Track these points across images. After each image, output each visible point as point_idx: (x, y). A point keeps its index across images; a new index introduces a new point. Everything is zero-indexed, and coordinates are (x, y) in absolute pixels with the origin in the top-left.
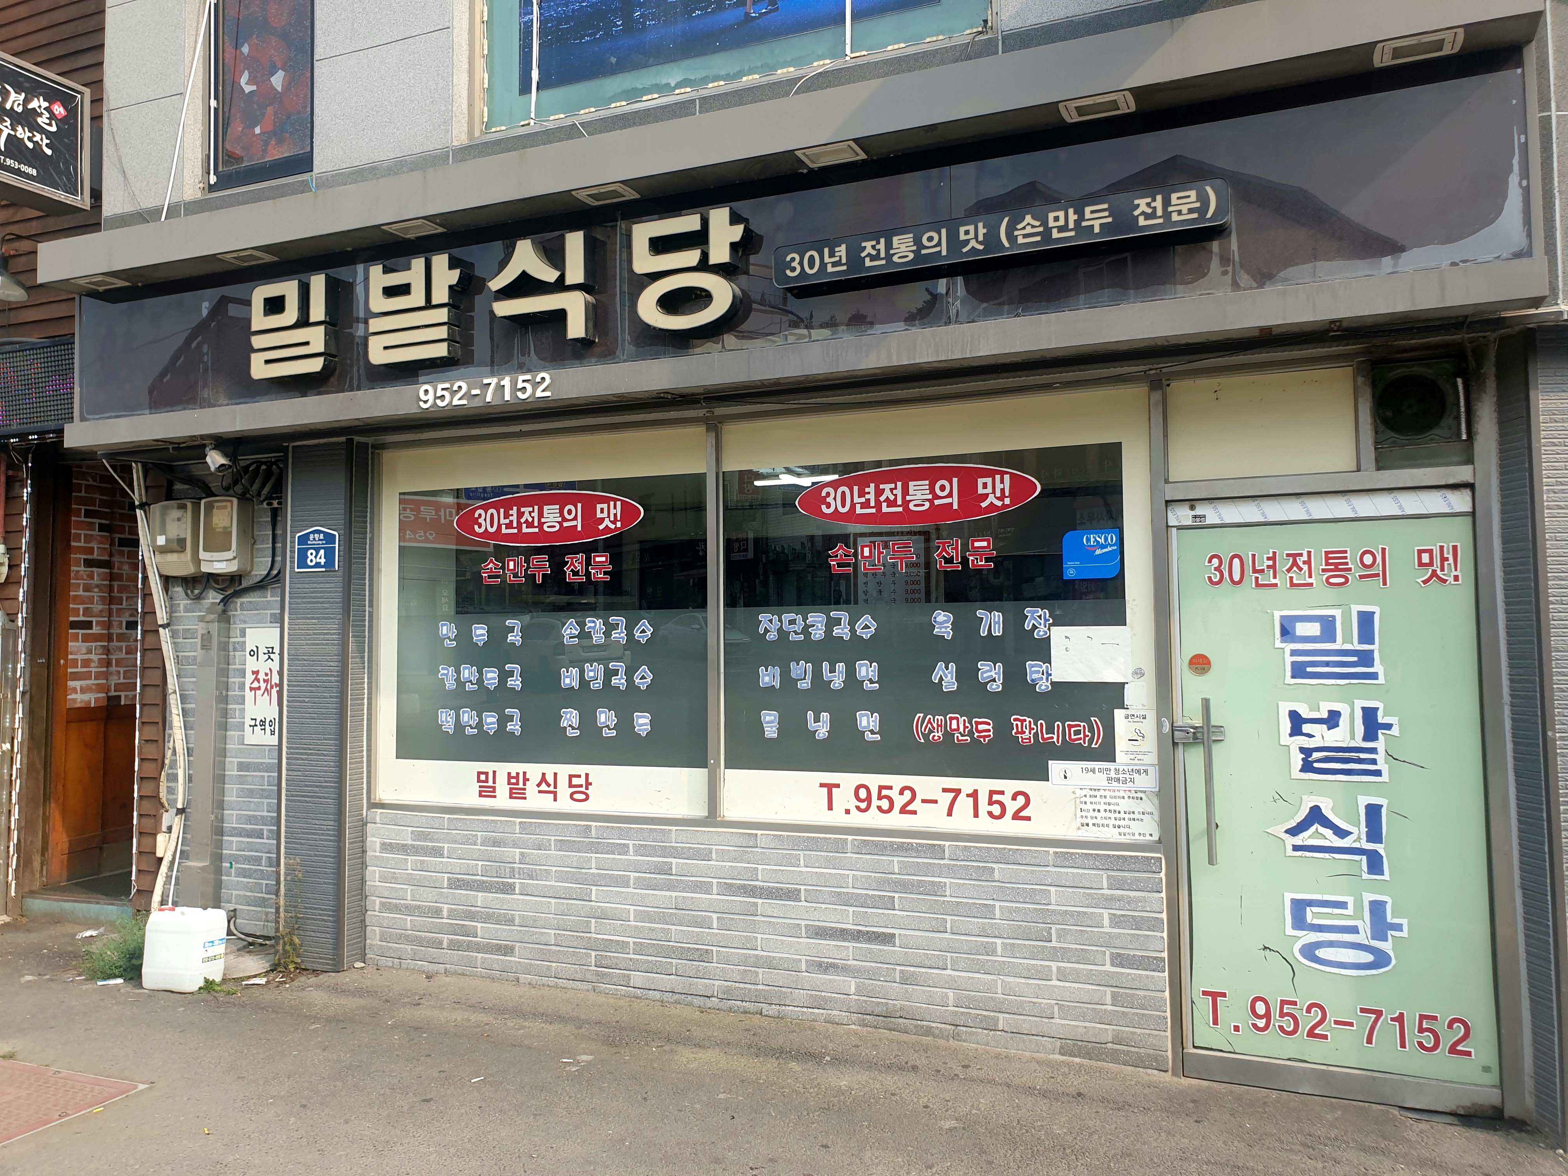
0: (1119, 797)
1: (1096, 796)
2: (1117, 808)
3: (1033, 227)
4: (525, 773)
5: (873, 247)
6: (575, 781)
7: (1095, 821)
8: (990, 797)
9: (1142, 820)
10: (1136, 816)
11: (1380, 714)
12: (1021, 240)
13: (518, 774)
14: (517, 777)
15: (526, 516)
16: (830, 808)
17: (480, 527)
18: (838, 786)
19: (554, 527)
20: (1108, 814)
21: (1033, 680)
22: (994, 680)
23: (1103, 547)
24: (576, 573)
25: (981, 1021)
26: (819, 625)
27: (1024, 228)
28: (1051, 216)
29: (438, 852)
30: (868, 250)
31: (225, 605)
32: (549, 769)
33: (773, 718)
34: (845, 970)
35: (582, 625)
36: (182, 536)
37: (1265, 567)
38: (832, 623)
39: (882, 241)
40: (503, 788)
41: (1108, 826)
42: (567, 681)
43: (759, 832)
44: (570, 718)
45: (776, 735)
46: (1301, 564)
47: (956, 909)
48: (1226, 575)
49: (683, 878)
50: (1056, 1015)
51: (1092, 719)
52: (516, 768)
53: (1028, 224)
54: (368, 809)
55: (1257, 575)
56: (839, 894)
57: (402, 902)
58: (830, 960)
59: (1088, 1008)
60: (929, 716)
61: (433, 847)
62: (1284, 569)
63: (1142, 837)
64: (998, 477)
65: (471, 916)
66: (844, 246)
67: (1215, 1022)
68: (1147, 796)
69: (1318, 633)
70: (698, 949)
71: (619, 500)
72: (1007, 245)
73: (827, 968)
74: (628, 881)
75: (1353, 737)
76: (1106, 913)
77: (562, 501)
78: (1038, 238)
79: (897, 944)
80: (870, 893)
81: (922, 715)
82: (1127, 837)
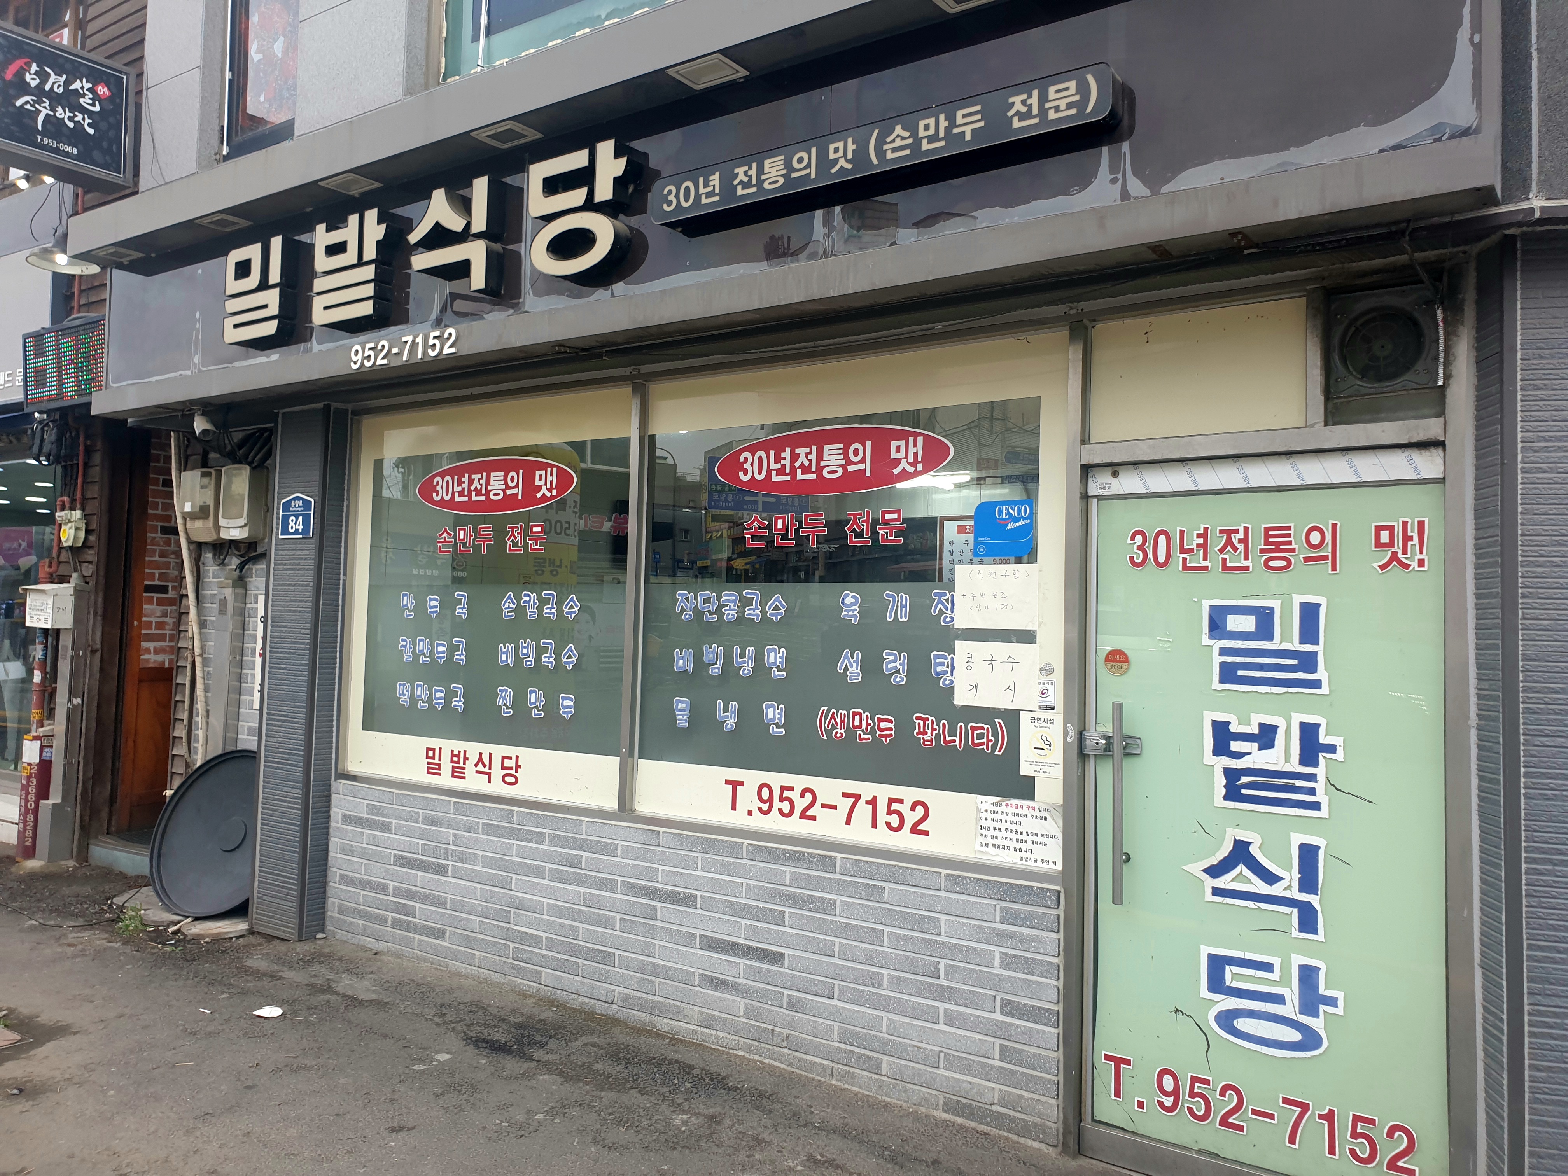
0: (1022, 815)
1: (997, 813)
2: (1020, 828)
3: (903, 138)
4: (465, 752)
5: (745, 173)
6: (507, 763)
7: (995, 841)
8: (889, 806)
9: (1045, 844)
10: (1039, 839)
11: (1322, 731)
12: (890, 155)
13: (459, 752)
14: (458, 756)
15: (476, 484)
16: (734, 808)
17: (437, 495)
18: (742, 784)
19: (498, 494)
20: (1009, 835)
21: (938, 674)
22: (898, 672)
23: (1016, 520)
24: (515, 544)
25: (864, 1062)
26: (732, 605)
27: (893, 141)
28: (922, 124)
29: (386, 827)
30: (742, 177)
31: (241, 571)
32: (486, 748)
33: (684, 705)
34: (735, 988)
35: (519, 598)
36: (208, 504)
37: (1194, 546)
38: (746, 602)
39: (754, 165)
40: (446, 767)
41: (1008, 848)
42: (504, 657)
43: (662, 830)
44: (505, 696)
45: (687, 724)
46: (1236, 542)
47: (845, 931)
48: (1150, 555)
49: (591, 873)
50: (942, 1065)
51: (997, 721)
52: (458, 746)
53: (898, 136)
54: (335, 780)
55: (1185, 556)
56: (732, 904)
57: (357, 875)
58: (721, 977)
59: (974, 1061)
60: (833, 710)
61: (383, 823)
62: (1216, 549)
63: (1044, 865)
64: (911, 439)
65: (410, 895)
66: (718, 174)
67: (1117, 1094)
68: (1052, 816)
69: (1253, 629)
70: (602, 951)
71: (556, 466)
72: (875, 162)
73: (718, 984)
74: (543, 873)
75: (1287, 760)
76: (997, 951)
77: (506, 467)
78: (907, 152)
79: (786, 966)
80: (762, 905)
81: (826, 708)
82: (1029, 863)
